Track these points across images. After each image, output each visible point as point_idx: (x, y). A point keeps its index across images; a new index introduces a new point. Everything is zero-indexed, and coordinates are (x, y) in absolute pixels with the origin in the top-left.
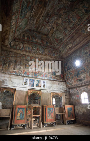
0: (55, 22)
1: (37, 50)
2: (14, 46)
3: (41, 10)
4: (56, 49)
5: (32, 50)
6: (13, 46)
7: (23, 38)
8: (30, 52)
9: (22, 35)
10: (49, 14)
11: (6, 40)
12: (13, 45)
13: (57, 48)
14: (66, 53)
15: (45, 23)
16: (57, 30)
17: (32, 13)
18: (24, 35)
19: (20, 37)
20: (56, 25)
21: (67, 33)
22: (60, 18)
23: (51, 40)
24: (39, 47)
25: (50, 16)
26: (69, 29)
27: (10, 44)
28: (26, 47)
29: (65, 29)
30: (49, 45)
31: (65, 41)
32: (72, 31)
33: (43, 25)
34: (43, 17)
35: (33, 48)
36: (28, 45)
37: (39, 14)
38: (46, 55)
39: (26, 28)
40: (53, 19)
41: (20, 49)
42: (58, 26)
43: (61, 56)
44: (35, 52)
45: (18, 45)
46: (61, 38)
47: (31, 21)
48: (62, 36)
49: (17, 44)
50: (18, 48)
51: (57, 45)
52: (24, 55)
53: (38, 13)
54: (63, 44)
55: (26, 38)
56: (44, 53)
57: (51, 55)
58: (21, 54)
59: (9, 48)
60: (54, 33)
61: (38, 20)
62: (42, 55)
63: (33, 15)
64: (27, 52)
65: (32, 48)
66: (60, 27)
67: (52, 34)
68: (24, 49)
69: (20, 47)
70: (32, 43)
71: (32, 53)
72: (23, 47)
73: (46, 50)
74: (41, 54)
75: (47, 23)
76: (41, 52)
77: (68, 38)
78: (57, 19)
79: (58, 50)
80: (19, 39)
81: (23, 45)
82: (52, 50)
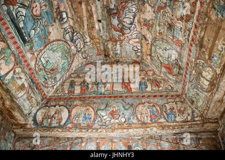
0: (139, 22)
1: (112, 114)
2: (45, 121)
3: (83, 6)
4: (178, 96)
5: (94, 120)
6: (42, 123)
7: (70, 92)
8: (89, 127)
9: (67, 86)
10: (112, 7)
12: (41, 119)
13: (180, 92)
15: (116, 34)
16: (155, 39)
17: (66, 25)
18: (72, 84)
19: (63, 90)
20: (146, 28)
21: (181, 39)
22: (144, 4)
23: (154, 74)
24: (117, 106)
25: (115, 11)
26: (179, 25)
27: (35, 120)
28: (78, 116)
29: (171, 27)
30: (149, 89)
31: (188, 64)
32: (189, 25)
33: (116, 41)
34: (100, 21)
35: (99, 112)
36: (83, 109)
37: (85, 19)
38: (144, 124)
40: (131, 15)
41: (60, 127)
42: (152, 26)
43: (202, 116)
44: (104, 125)
45: (56, 115)
46: (173, 57)
47: (80, 44)
48: (174, 52)
49: (52, 113)
50: (54, 123)
51: (176, 82)
53: (81, 18)
54: (188, 76)
55: (77, 90)
56: (135, 121)
57: (162, 120)
58: (68, 138)
59: (31, 129)
60: (153, 48)
61: (95, 34)
62: (130, 126)
63: (72, 27)
64: (81, 129)
65: (96, 113)
66: (158, 28)
67: (150, 55)
68: (72, 123)
69: (61, 119)
70: (95, 100)
71: (97, 129)
72: (70, 116)
73: (140, 107)
74: (125, 125)
75: (122, 31)
76: (123, 120)
77: (190, 50)
78: (140, 10)
79: (184, 96)
80: (60, 99)
81: (70, 112)
82: (161, 102)
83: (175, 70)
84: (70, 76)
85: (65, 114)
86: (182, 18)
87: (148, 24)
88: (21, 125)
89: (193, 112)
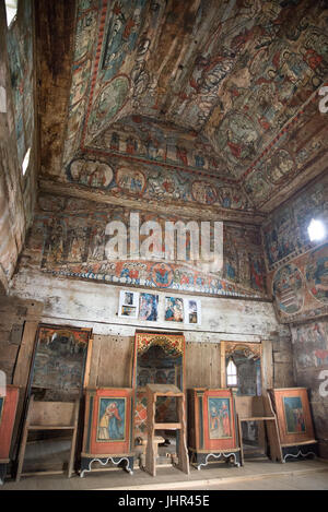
0: (225, 85)
1: (166, 186)
2: (83, 178)
3: (175, 42)
4: (234, 182)
5: (145, 189)
6: (79, 179)
7: (113, 147)
8: (138, 196)
9: (108, 138)
10: (205, 56)
11: (54, 156)
12: (77, 174)
13: (237, 177)
14: (273, 193)
15: (190, 89)
16: (234, 112)
17: (141, 58)
18: (115, 138)
19: (103, 143)
20: (229, 94)
21: (271, 121)
22: (244, 66)
23: (213, 150)
24: (171, 178)
25: (205, 62)
26: (278, 107)
27: (68, 172)
29: (265, 105)
30: (206, 166)
31: (266, 151)
32: (292, 111)
33: (184, 98)
34: (181, 67)
35: (151, 181)
36: (132, 173)
37: (167, 58)
38: (199, 205)
39: (121, 112)
40: (220, 75)
41: (103, 188)
42: (239, 96)
43: (254, 208)
44: (156, 197)
45: (97, 173)
46: (250, 139)
47: (141, 86)
48: (254, 133)
49: (93, 170)
50: (95, 183)
51: (238, 166)
52: (117, 206)
53: (163, 55)
54: (259, 163)
55: (123, 147)
56: (190, 199)
57: (217, 204)
58: (107, 204)
59: (64, 184)
60: (226, 121)
61: (166, 81)
62: (184, 204)
63: (144, 63)
64: (129, 196)
65: (147, 181)
66: (246, 101)
67: (217, 128)
68: (118, 186)
69: (104, 179)
70: (145, 165)
71: (148, 200)
72: (115, 178)
73: (197, 185)
74: (179, 202)
75: (198, 88)
76: (178, 195)
77: (278, 137)
78: (234, 72)
79: (241, 183)
80: (100, 153)
81: (115, 173)
82: (218, 185)
83: (243, 153)
84: (111, 126)
85: (109, 175)
86: (284, 101)
87: (234, 92)
88: (51, 176)
89: (247, 202)
